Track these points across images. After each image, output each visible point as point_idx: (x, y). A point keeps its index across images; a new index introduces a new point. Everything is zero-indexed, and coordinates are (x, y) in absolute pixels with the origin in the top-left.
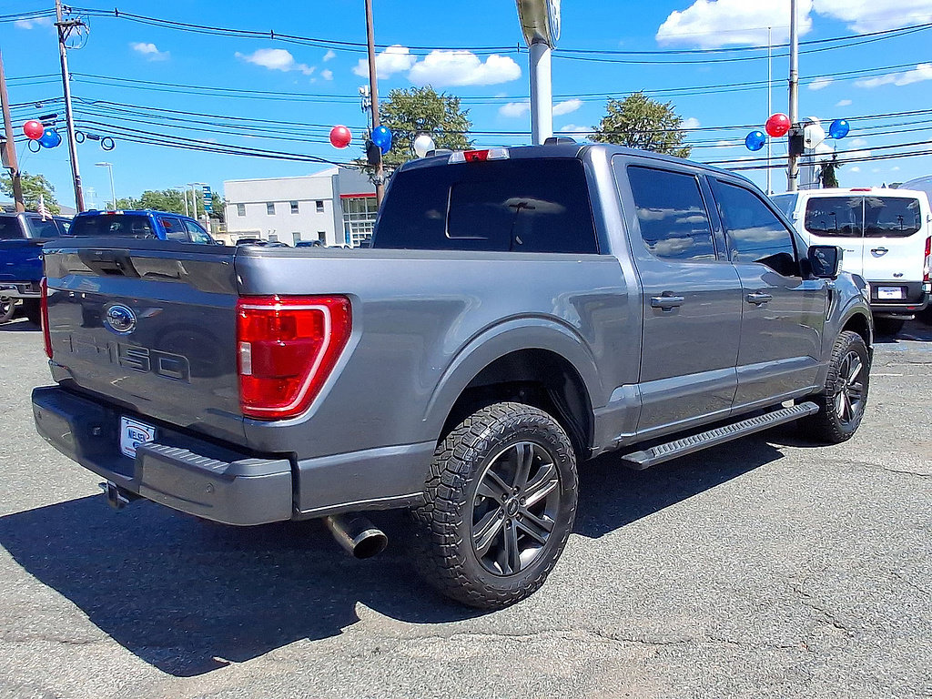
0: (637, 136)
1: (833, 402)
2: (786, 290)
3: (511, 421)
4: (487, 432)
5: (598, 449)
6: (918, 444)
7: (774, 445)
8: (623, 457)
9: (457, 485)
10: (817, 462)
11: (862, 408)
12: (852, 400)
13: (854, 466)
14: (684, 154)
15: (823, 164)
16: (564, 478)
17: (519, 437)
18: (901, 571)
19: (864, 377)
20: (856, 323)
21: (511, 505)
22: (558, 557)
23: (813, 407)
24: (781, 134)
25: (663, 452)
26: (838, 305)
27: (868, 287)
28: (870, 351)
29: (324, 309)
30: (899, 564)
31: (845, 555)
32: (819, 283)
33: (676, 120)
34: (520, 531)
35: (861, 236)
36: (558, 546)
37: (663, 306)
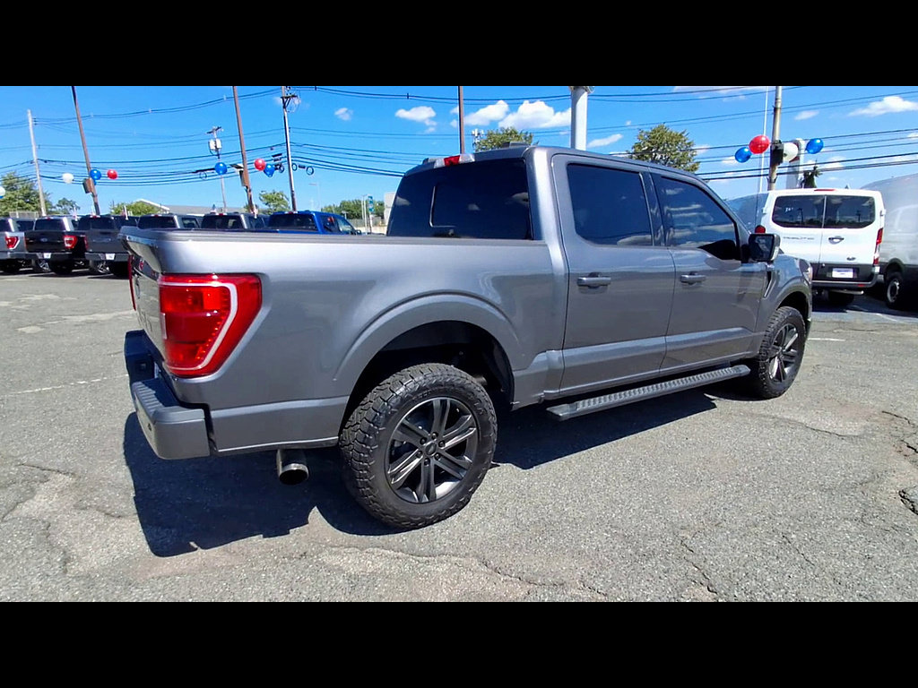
0: (659, 156)
1: (766, 366)
2: (722, 271)
3: (427, 381)
4: (402, 389)
5: (517, 403)
6: (844, 405)
7: (710, 396)
8: (548, 409)
9: (370, 431)
10: (746, 414)
11: (795, 371)
12: (786, 364)
13: (778, 422)
14: (694, 168)
15: (806, 173)
16: (482, 426)
17: (434, 394)
18: (793, 536)
19: (799, 345)
20: (795, 300)
21: (429, 447)
22: (474, 490)
23: (744, 369)
24: (762, 150)
25: (584, 406)
26: (777, 283)
27: (810, 269)
28: (808, 324)
29: (232, 288)
30: (793, 527)
31: (742, 512)
32: (758, 266)
33: (689, 143)
34: (437, 469)
35: (821, 227)
36: (475, 480)
37: (591, 286)
